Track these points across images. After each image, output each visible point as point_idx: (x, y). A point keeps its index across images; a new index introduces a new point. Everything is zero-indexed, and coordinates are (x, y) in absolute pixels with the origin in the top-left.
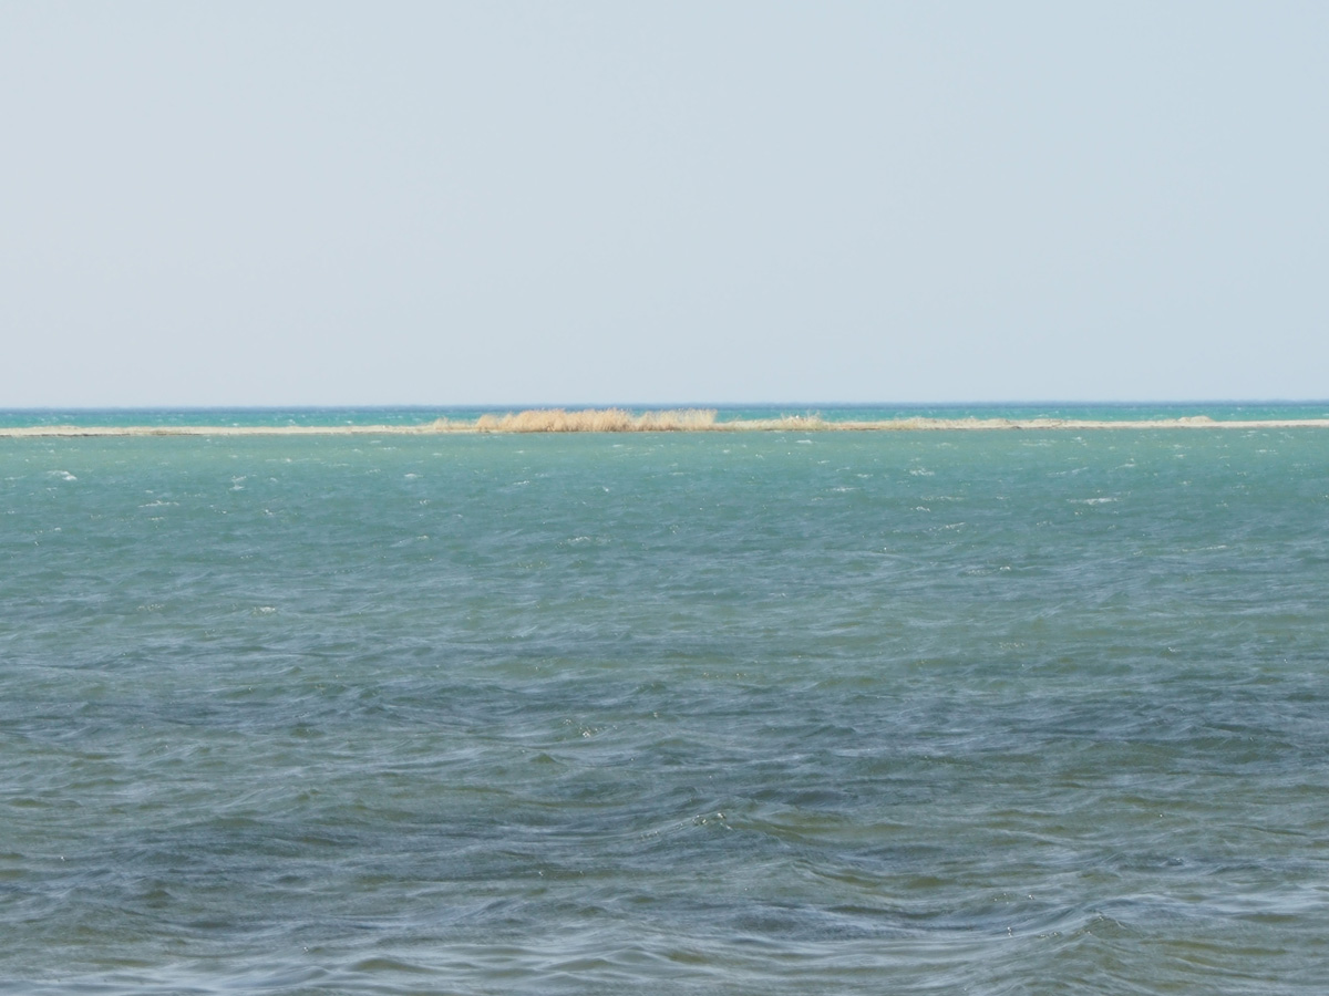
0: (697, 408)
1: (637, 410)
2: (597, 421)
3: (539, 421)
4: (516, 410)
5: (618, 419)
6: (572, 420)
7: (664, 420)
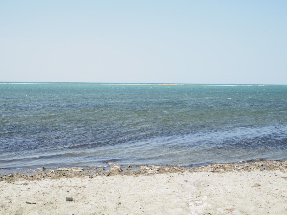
0: (176, 84)
1: (172, 84)
3: (166, 84)
4: (164, 84)
5: (171, 84)
6: (168, 84)
7: (174, 84)
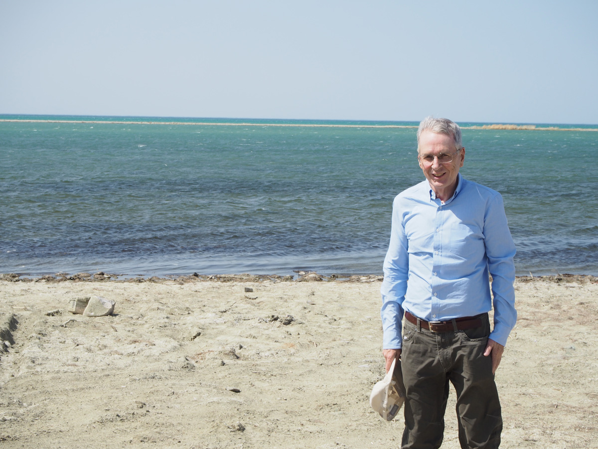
1: (519, 125)
2: (510, 127)
4: (491, 124)
6: (504, 127)
